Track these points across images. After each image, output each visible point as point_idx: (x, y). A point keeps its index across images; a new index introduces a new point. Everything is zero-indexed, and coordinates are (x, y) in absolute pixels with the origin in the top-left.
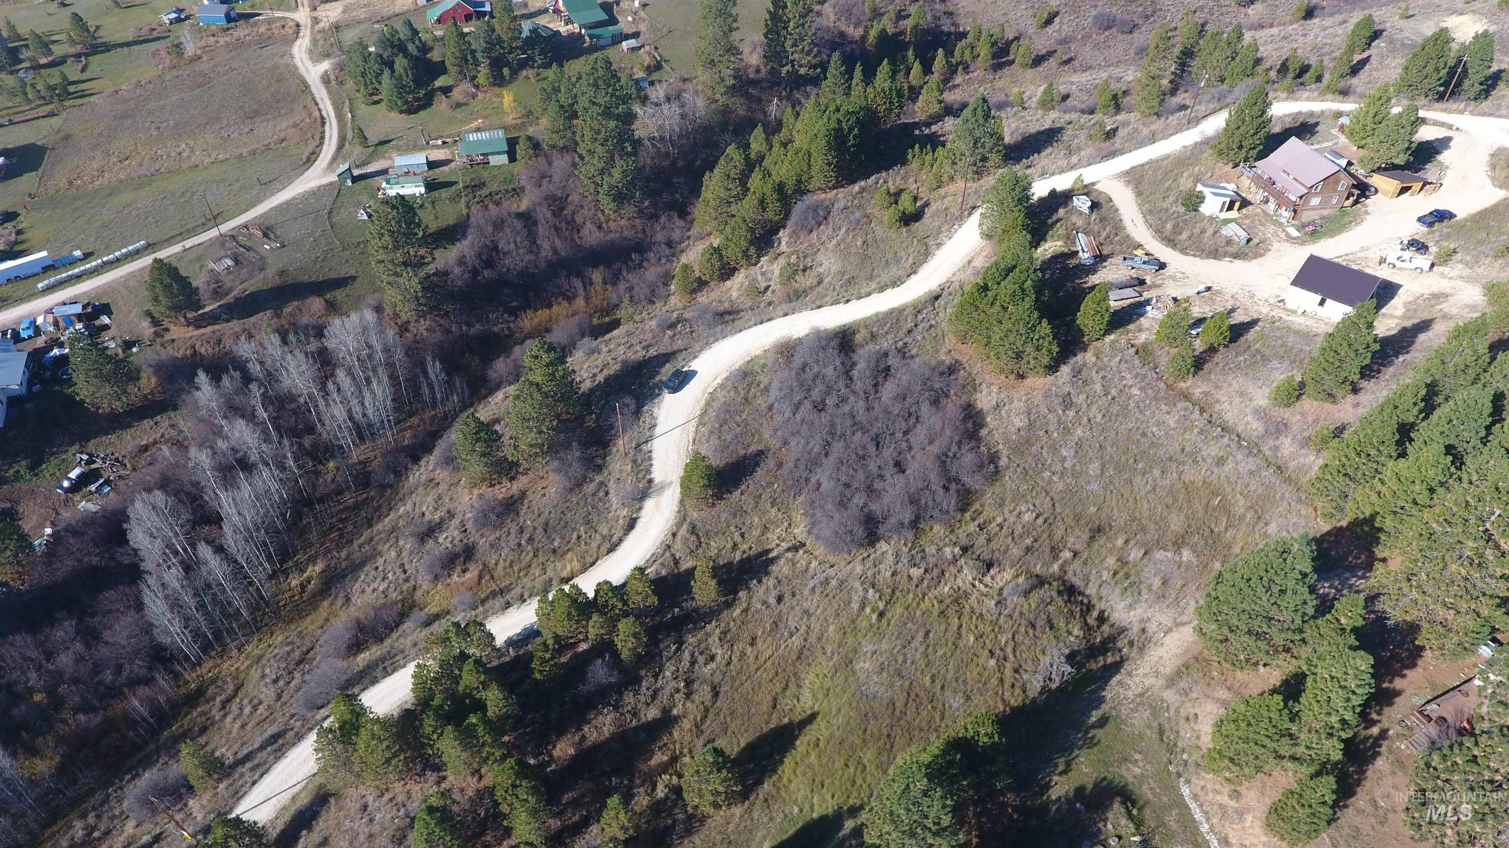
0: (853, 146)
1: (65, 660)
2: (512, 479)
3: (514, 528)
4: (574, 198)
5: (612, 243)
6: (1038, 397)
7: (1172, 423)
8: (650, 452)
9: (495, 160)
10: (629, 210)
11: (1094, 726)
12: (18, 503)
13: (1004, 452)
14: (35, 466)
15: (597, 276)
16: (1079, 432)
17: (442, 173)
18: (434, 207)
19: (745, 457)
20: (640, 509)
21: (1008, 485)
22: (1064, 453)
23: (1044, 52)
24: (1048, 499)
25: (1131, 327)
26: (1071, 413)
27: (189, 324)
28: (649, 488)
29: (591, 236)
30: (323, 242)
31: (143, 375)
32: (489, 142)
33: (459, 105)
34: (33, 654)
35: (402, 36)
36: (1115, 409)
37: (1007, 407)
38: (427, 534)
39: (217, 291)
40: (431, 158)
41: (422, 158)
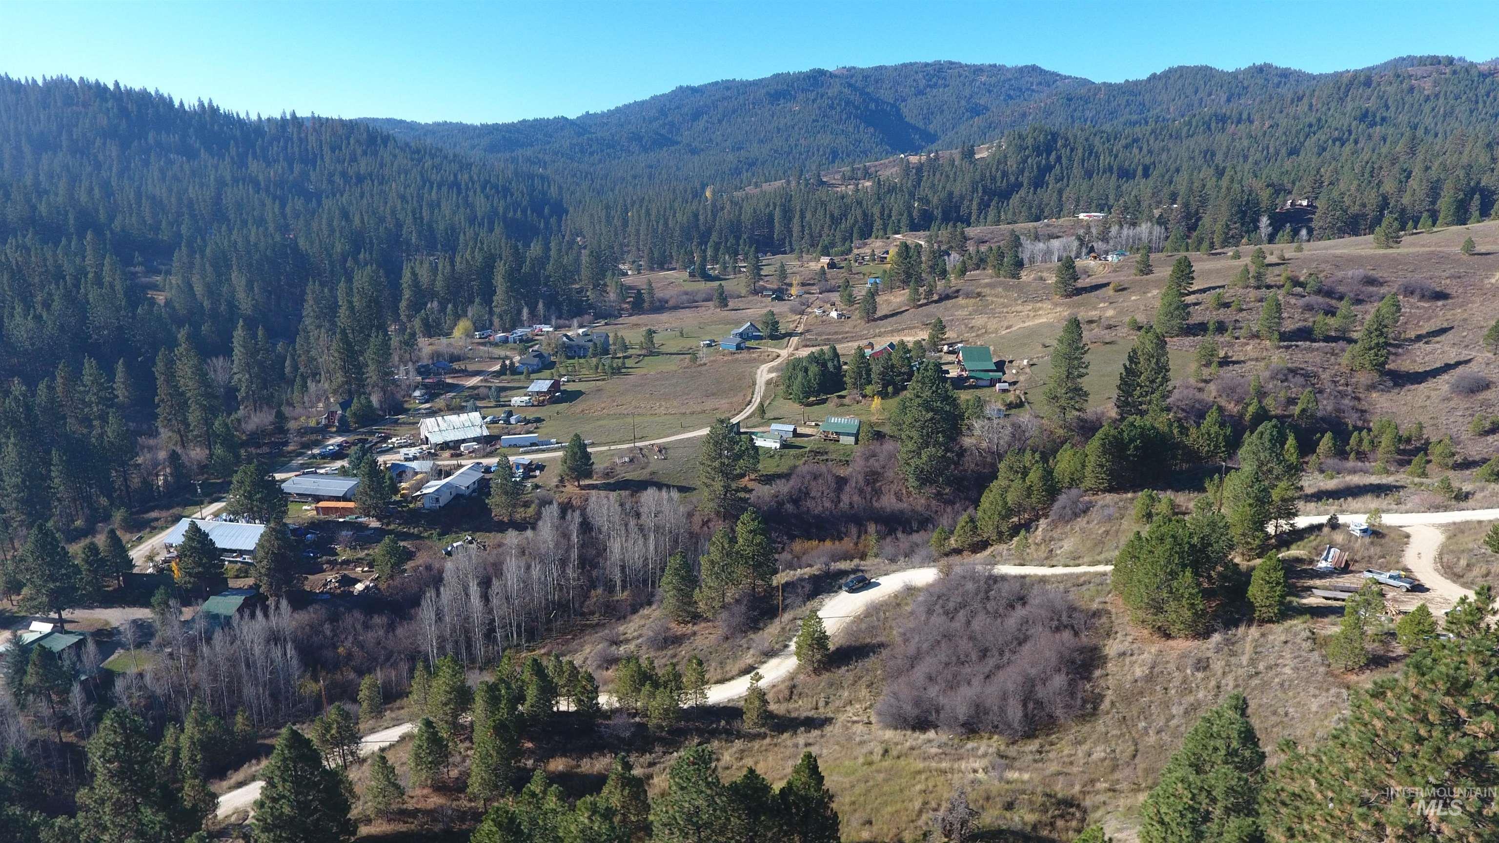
1: (370, 637)
2: (694, 624)
3: (670, 653)
4: (890, 474)
5: (902, 512)
6: (1174, 654)
9: (844, 440)
10: (931, 490)
12: (419, 550)
13: (1110, 696)
14: (441, 535)
15: (872, 528)
16: (1201, 695)
17: (798, 441)
18: (780, 459)
19: (867, 645)
20: (765, 662)
21: (1098, 728)
22: (1174, 710)
24: (1133, 748)
25: (1326, 620)
26: (1200, 675)
27: (579, 486)
28: (781, 651)
29: (888, 502)
30: (692, 462)
31: (533, 506)
32: (844, 426)
33: (842, 405)
34: (359, 627)
35: (826, 357)
36: (1255, 682)
37: (1134, 658)
38: (617, 643)
39: (607, 474)
40: (799, 430)
41: (791, 428)
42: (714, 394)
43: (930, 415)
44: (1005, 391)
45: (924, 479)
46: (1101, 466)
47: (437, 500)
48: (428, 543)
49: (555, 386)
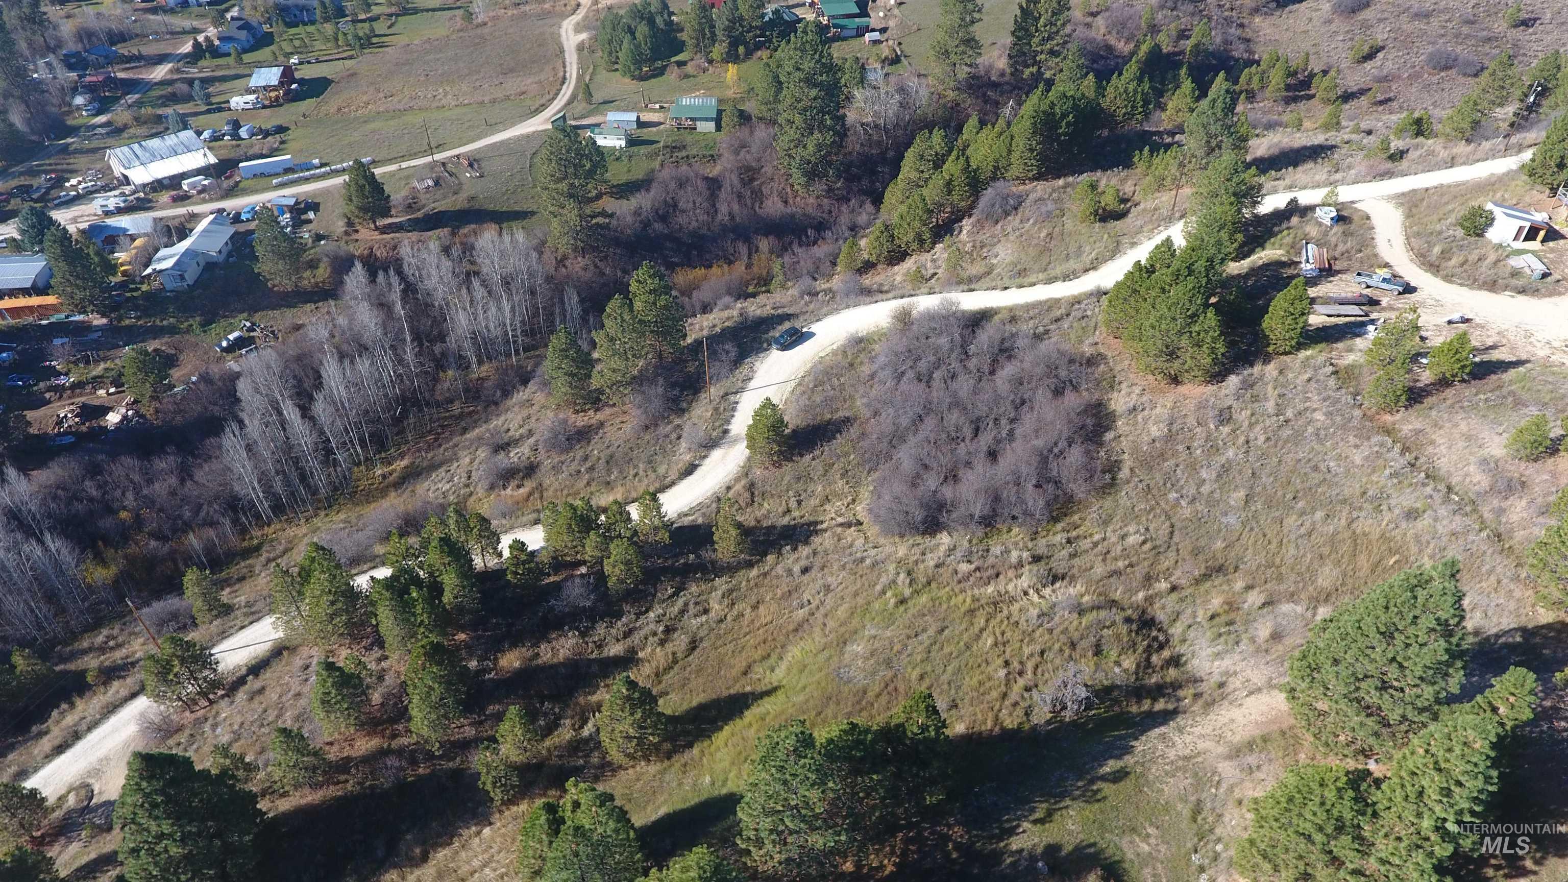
0: (1065, 134)
1: (160, 489)
2: (597, 410)
3: (580, 454)
4: (768, 170)
5: (792, 216)
6: (1191, 405)
7: (1358, 460)
8: (737, 403)
9: (702, 127)
10: (819, 187)
11: (1103, 778)
12: (181, 351)
13: (1128, 462)
14: (206, 324)
15: (764, 244)
16: (1231, 453)
17: (646, 133)
18: (630, 161)
19: (829, 422)
20: (705, 457)
21: (1121, 502)
22: (1204, 474)
23: (1355, 89)
24: (1168, 524)
25: (1340, 345)
26: (1225, 430)
27: (377, 228)
28: (721, 438)
29: (773, 207)
30: (518, 177)
31: (322, 265)
32: (699, 108)
33: (687, 76)
34: (136, 478)
35: (653, 9)
36: (1286, 433)
37: (1146, 413)
38: (502, 447)
39: (410, 206)
40: (643, 119)
41: (633, 117)
42: (512, 70)
43: (814, 92)
44: (876, 42)
45: (812, 174)
46: (1031, 150)
47: (182, 277)
48: (191, 338)
49: (288, 75)
